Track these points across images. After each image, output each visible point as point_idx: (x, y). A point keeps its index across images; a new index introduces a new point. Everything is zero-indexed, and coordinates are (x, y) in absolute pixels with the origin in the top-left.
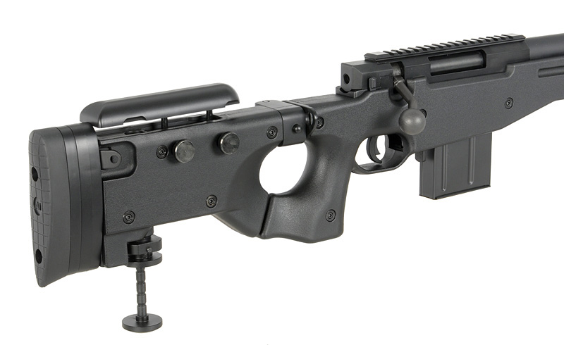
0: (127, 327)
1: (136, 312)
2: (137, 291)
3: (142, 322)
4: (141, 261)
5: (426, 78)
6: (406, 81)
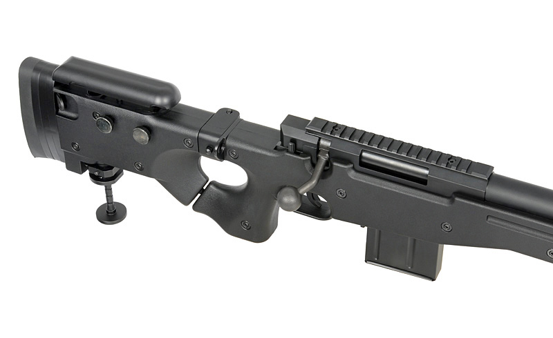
3: (111, 214)
4: (107, 181)
5: (351, 166)
6: (329, 159)
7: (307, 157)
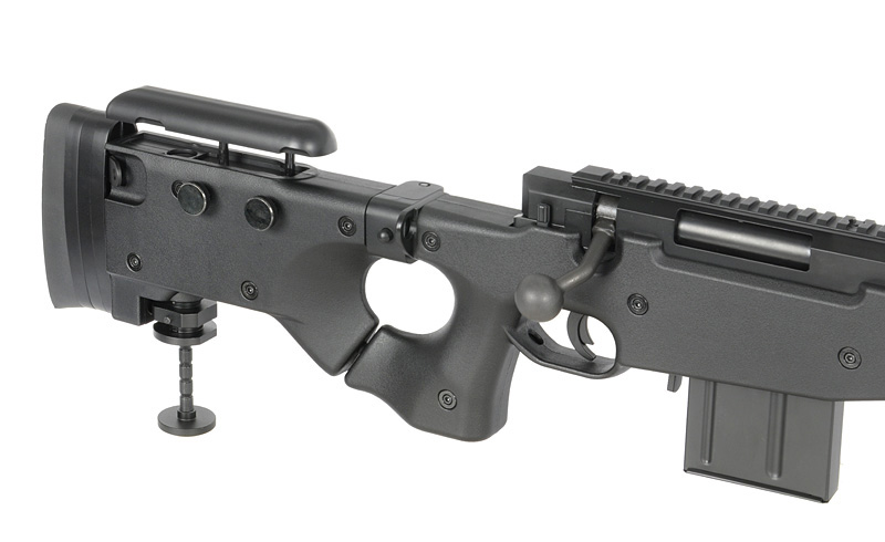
0: (165, 427)
1: (178, 403)
2: (181, 375)
3: (187, 420)
4: (185, 336)
5: (658, 244)
6: (615, 234)
7: (571, 232)
